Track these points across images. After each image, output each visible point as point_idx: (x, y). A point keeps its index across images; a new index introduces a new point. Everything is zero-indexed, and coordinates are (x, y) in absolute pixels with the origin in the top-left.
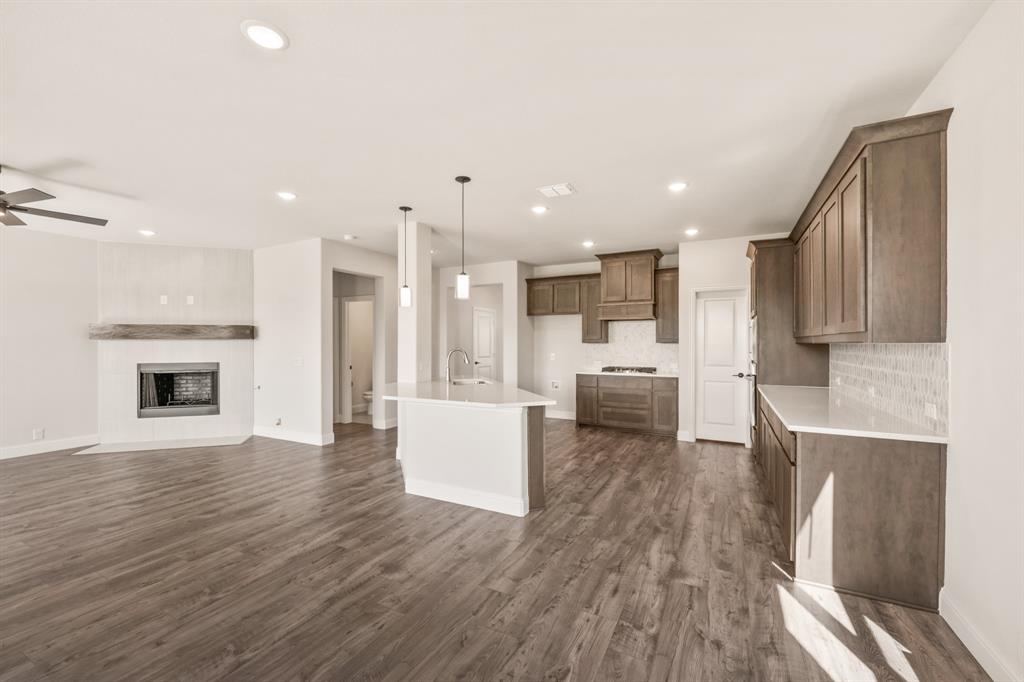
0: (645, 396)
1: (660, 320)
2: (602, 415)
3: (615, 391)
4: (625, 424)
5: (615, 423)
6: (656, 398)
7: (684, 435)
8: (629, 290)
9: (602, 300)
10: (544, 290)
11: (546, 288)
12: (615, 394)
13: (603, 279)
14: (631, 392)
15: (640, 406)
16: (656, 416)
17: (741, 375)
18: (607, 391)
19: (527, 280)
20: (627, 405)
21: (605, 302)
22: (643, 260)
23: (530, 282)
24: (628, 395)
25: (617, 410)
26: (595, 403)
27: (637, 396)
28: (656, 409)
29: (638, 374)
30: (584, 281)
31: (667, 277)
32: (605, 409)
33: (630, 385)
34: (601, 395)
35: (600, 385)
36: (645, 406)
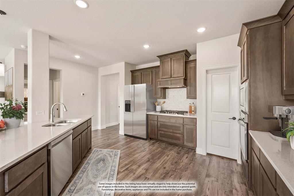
0: (180, 127)
1: (188, 87)
2: (159, 134)
3: (165, 123)
4: (170, 140)
5: (165, 139)
6: (185, 128)
7: (200, 151)
8: (172, 72)
9: (160, 78)
10: (137, 75)
11: (139, 74)
12: (165, 125)
13: (161, 68)
14: (173, 124)
15: (177, 132)
16: (185, 138)
17: (234, 118)
18: (162, 123)
19: (131, 71)
20: (171, 131)
21: (162, 79)
22: (179, 56)
23: (133, 72)
24: (172, 126)
25: (166, 133)
26: (156, 129)
27: (176, 126)
28: (185, 134)
29: (177, 115)
30: (154, 70)
31: (192, 65)
32: (160, 132)
33: (173, 121)
34: (159, 124)
35: (158, 120)
36: (180, 132)
